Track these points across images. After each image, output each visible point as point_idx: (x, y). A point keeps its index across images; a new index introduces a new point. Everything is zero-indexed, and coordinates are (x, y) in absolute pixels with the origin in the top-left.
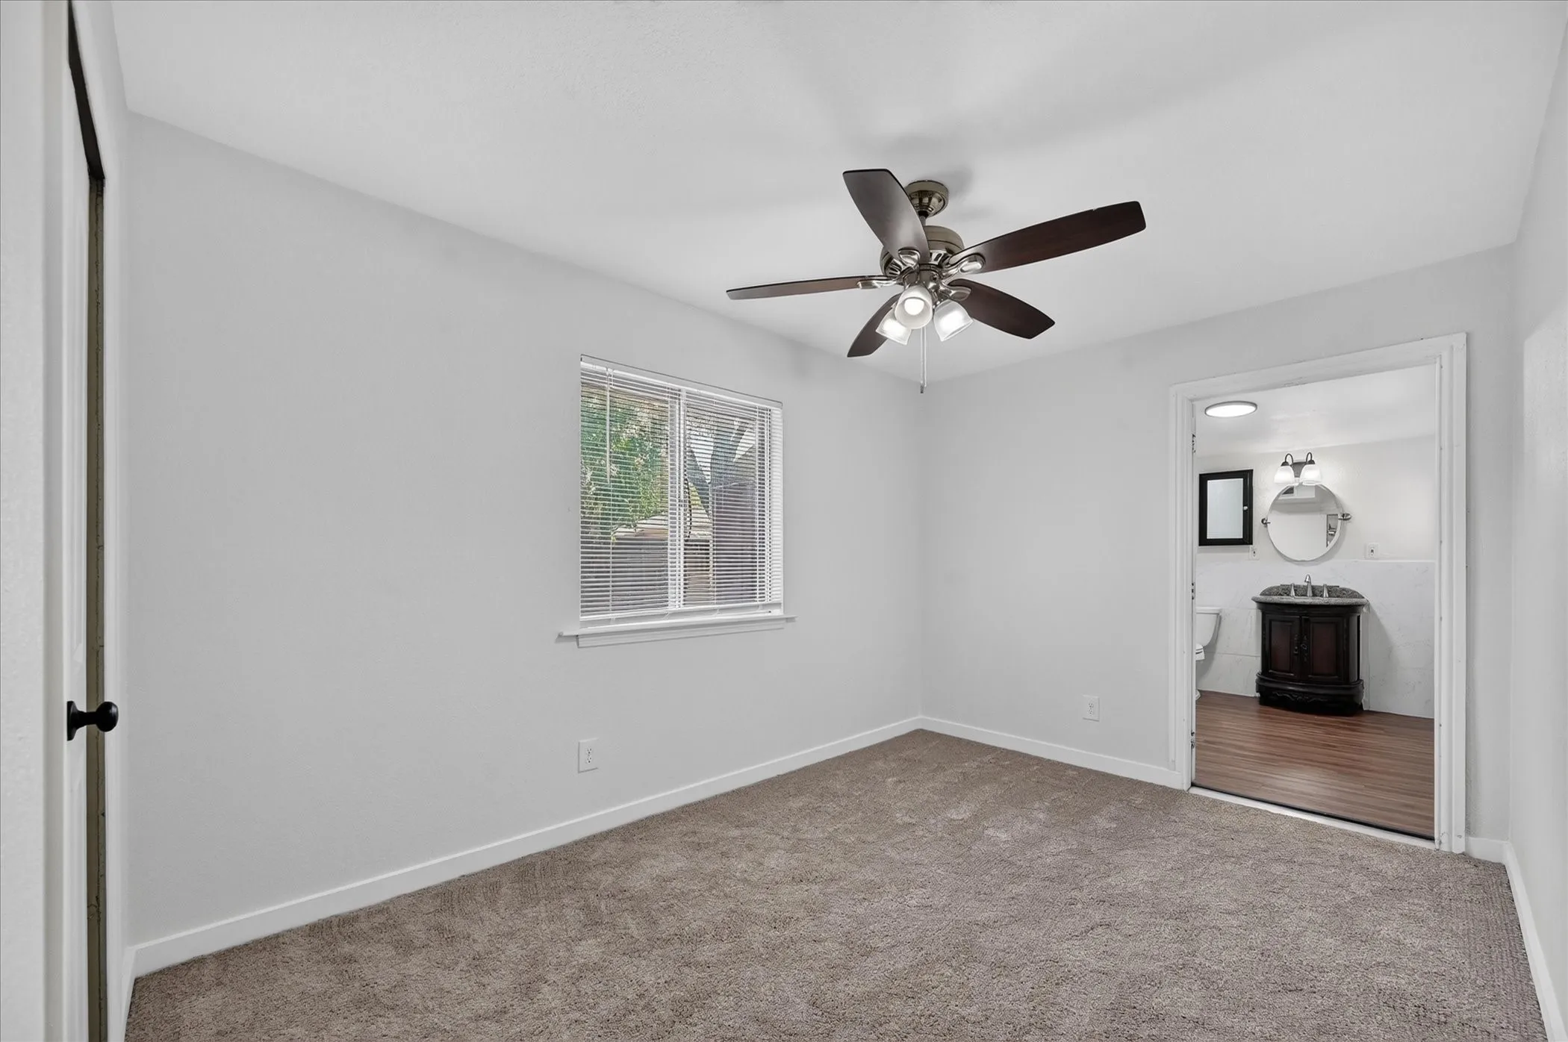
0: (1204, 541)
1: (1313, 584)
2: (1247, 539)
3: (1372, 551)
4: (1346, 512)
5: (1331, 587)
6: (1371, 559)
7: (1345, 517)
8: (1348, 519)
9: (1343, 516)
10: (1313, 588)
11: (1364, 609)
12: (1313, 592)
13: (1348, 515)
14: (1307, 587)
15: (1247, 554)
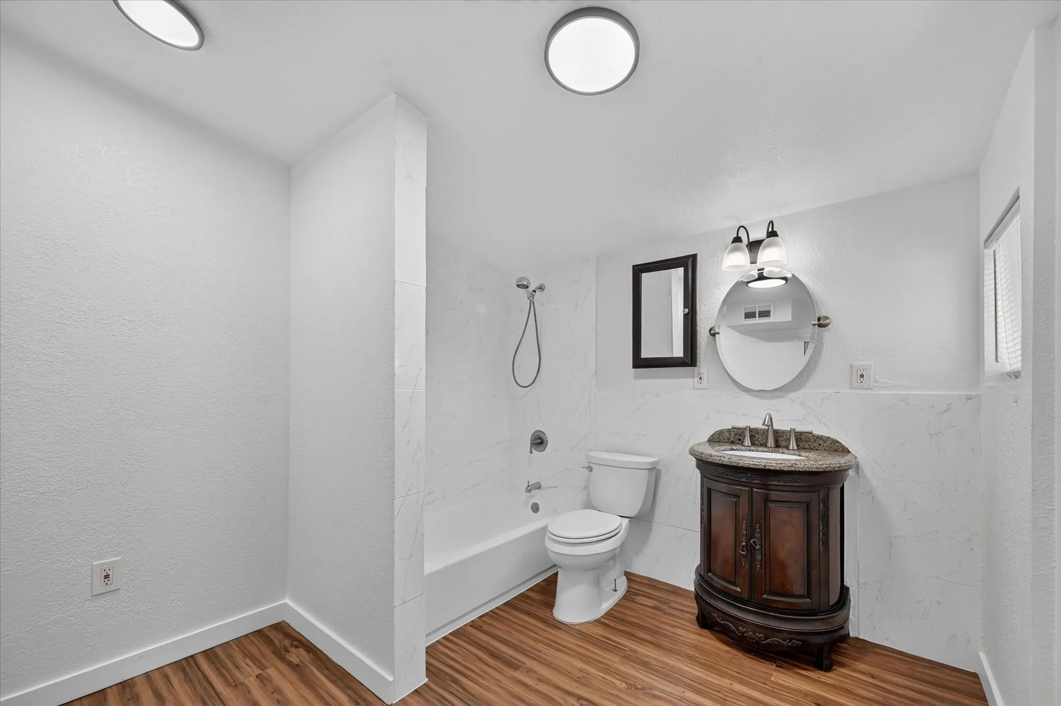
0: (639, 362)
1: (775, 428)
2: (690, 359)
3: (862, 376)
4: (823, 313)
5: (801, 433)
6: (862, 388)
7: (822, 323)
8: (825, 326)
9: (819, 319)
10: (777, 433)
11: (851, 472)
12: (776, 441)
13: (827, 318)
14: (767, 431)
15: (690, 380)
